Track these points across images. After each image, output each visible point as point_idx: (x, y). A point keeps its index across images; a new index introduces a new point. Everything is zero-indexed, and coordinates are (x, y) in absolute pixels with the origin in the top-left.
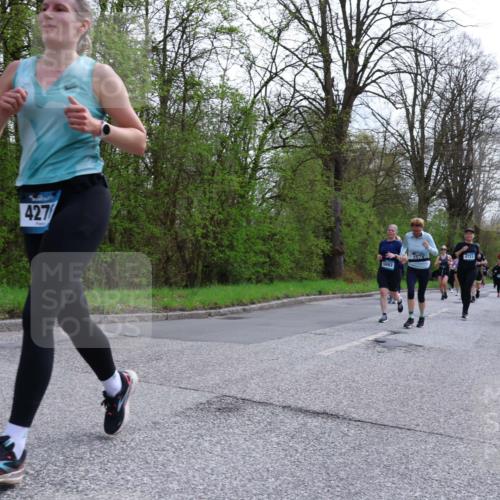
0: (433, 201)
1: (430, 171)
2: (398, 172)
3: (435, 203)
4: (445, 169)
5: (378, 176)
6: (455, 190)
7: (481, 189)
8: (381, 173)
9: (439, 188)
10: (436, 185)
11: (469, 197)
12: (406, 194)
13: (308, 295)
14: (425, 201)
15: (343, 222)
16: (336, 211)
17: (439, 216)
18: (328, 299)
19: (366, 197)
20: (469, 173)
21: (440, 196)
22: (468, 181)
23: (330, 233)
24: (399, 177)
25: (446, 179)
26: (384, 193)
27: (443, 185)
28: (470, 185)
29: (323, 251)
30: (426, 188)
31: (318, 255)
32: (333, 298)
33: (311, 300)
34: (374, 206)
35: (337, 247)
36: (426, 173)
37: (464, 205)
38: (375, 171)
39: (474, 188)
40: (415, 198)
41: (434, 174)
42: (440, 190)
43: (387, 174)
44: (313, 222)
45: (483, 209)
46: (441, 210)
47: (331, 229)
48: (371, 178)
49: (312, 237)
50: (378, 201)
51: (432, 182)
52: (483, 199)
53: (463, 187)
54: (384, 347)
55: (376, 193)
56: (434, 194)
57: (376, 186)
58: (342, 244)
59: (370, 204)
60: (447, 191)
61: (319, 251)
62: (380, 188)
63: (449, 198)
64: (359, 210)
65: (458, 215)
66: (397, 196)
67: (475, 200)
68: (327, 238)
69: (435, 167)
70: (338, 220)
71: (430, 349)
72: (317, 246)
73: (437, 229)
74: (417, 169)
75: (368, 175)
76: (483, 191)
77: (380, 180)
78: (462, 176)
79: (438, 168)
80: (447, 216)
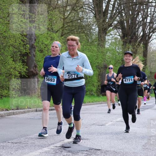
0: (110, 31)
1: (107, 6)
2: (82, 7)
3: (112, 32)
4: (120, 5)
5: (65, 10)
6: (128, 22)
7: (148, 21)
8: (68, 8)
9: (114, 20)
10: (112, 18)
11: (139, 28)
12: (88, 25)
13: (7, 110)
14: (104, 31)
15: (37, 49)
16: (30, 39)
17: (115, 43)
18: (24, 112)
19: (55, 28)
20: (139, 7)
21: (116, 27)
22: (138, 14)
23: (26, 58)
24: (82, 12)
25: (120, 13)
26: (70, 24)
27: (118, 18)
28: (140, 18)
29: (20, 73)
30: (104, 21)
31: (15, 76)
32: (29, 112)
33: (9, 114)
34: (62, 36)
35: (32, 70)
36: (104, 8)
37: (135, 34)
38: (63, 7)
39: (143, 20)
40: (95, 29)
41: (111, 9)
42: (116, 22)
43: (73, 9)
44: (11, 48)
45: (150, 38)
46: (116, 39)
47: (26, 54)
48: (60, 13)
49: (10, 61)
50: (65, 31)
51: (109, 16)
52: (150, 29)
53: (134, 19)
54: (69, 152)
55: (63, 24)
56: (111, 25)
57: (64, 19)
58: (36, 66)
59: (59, 34)
60: (121, 23)
61: (17, 73)
62: (67, 20)
63: (123, 28)
64: (49, 38)
65: (130, 42)
66: (81, 27)
67: (143, 30)
68: (23, 62)
69: (112, 3)
70: (32, 47)
71: (106, 152)
72: (15, 69)
73: (113, 54)
74: (97, 5)
75: (57, 10)
76: (151, 22)
77: (66, 14)
78: (133, 10)
79: (114, 4)
80: (122, 43)
